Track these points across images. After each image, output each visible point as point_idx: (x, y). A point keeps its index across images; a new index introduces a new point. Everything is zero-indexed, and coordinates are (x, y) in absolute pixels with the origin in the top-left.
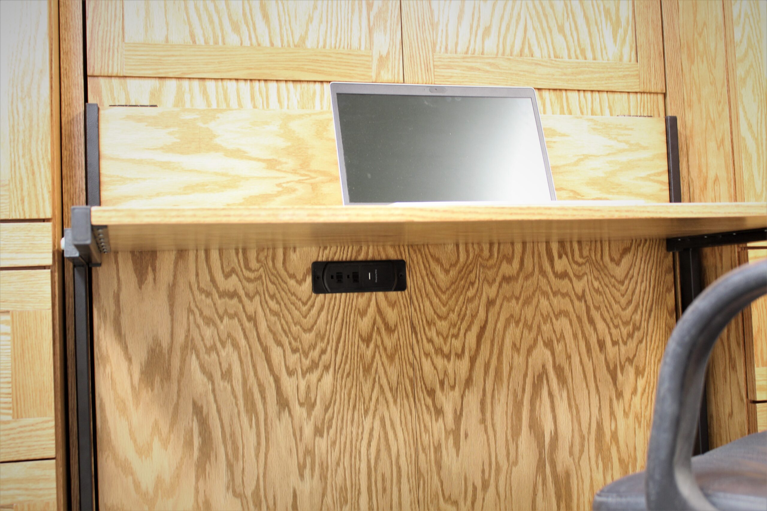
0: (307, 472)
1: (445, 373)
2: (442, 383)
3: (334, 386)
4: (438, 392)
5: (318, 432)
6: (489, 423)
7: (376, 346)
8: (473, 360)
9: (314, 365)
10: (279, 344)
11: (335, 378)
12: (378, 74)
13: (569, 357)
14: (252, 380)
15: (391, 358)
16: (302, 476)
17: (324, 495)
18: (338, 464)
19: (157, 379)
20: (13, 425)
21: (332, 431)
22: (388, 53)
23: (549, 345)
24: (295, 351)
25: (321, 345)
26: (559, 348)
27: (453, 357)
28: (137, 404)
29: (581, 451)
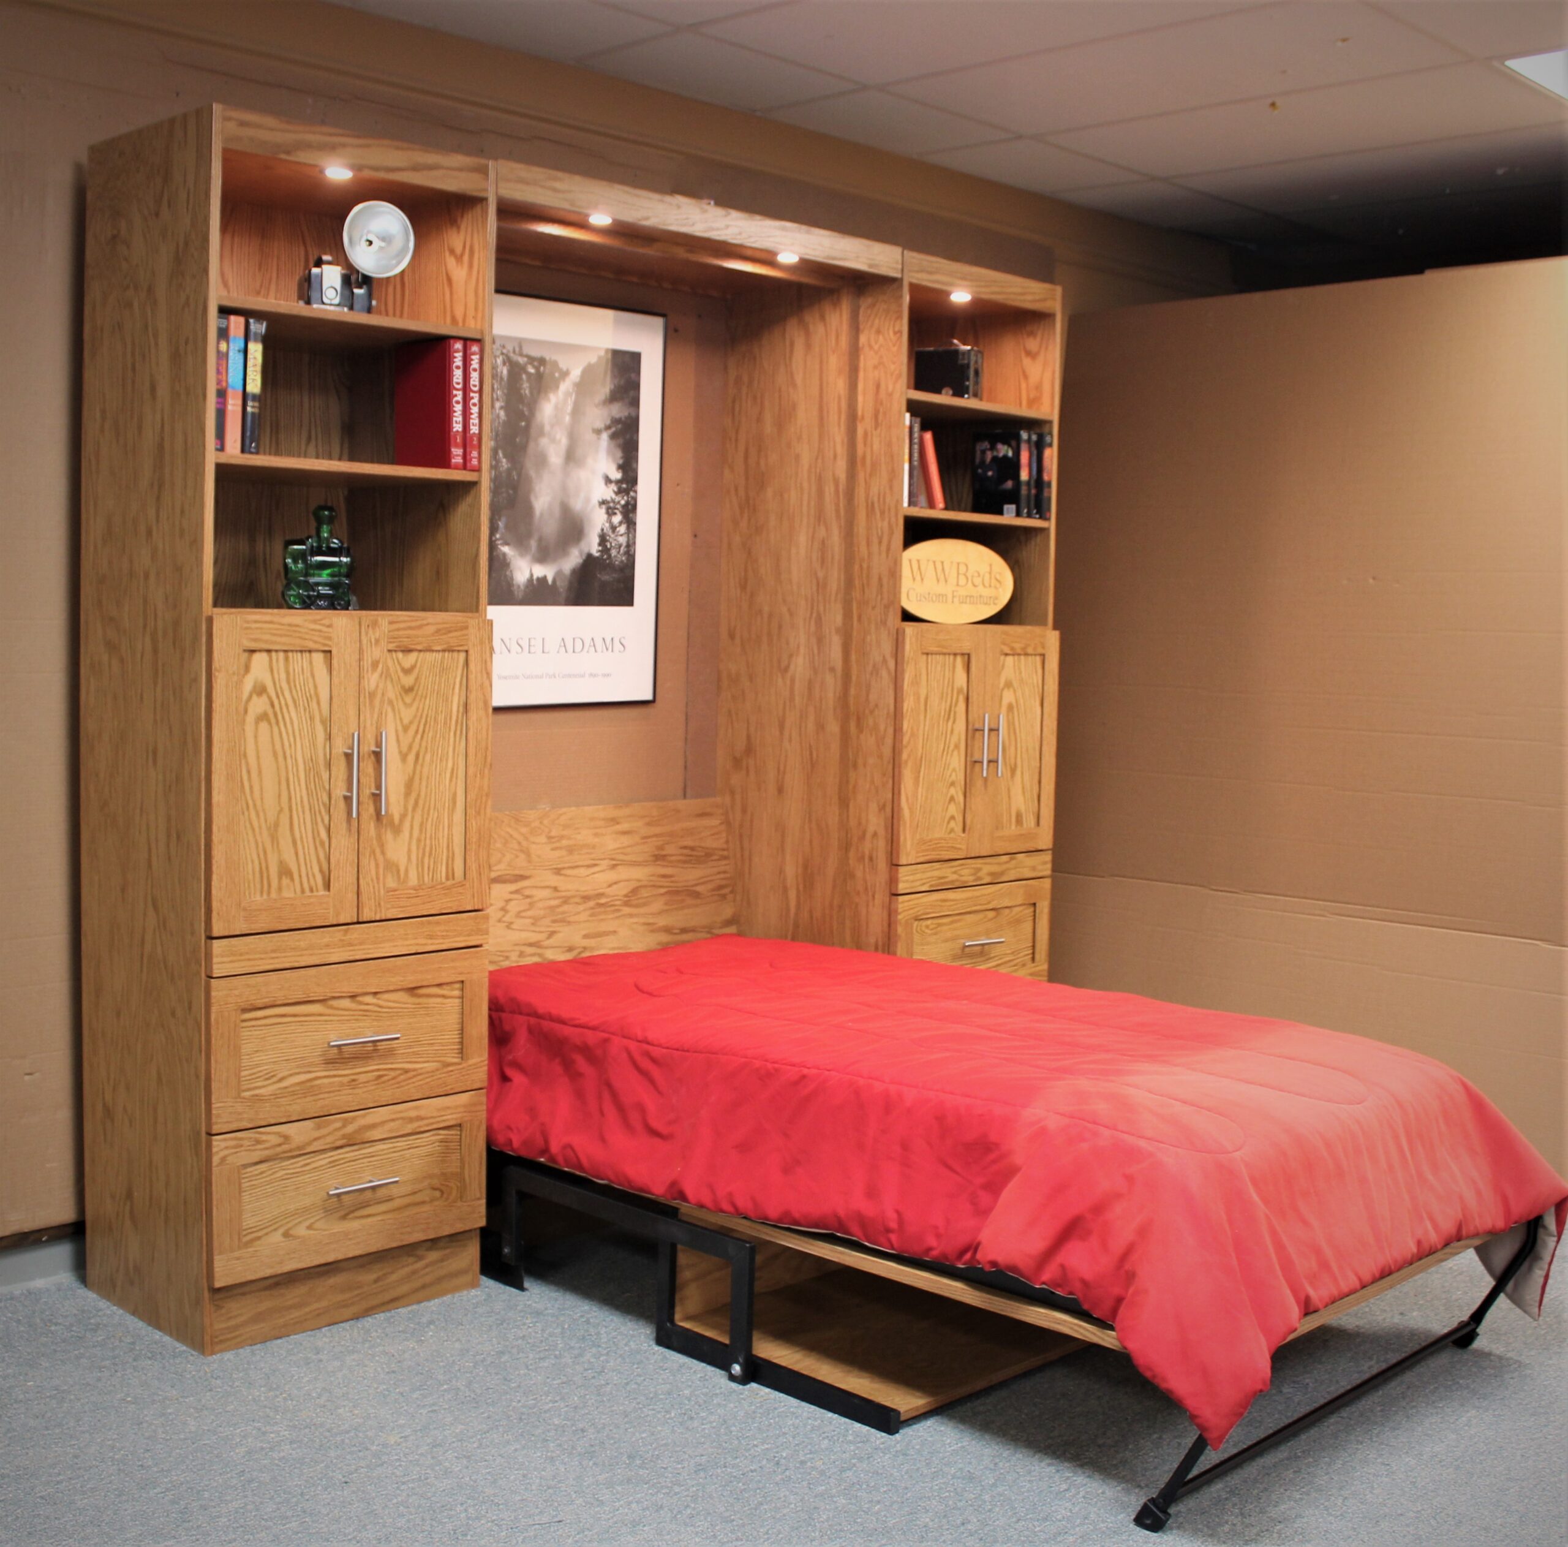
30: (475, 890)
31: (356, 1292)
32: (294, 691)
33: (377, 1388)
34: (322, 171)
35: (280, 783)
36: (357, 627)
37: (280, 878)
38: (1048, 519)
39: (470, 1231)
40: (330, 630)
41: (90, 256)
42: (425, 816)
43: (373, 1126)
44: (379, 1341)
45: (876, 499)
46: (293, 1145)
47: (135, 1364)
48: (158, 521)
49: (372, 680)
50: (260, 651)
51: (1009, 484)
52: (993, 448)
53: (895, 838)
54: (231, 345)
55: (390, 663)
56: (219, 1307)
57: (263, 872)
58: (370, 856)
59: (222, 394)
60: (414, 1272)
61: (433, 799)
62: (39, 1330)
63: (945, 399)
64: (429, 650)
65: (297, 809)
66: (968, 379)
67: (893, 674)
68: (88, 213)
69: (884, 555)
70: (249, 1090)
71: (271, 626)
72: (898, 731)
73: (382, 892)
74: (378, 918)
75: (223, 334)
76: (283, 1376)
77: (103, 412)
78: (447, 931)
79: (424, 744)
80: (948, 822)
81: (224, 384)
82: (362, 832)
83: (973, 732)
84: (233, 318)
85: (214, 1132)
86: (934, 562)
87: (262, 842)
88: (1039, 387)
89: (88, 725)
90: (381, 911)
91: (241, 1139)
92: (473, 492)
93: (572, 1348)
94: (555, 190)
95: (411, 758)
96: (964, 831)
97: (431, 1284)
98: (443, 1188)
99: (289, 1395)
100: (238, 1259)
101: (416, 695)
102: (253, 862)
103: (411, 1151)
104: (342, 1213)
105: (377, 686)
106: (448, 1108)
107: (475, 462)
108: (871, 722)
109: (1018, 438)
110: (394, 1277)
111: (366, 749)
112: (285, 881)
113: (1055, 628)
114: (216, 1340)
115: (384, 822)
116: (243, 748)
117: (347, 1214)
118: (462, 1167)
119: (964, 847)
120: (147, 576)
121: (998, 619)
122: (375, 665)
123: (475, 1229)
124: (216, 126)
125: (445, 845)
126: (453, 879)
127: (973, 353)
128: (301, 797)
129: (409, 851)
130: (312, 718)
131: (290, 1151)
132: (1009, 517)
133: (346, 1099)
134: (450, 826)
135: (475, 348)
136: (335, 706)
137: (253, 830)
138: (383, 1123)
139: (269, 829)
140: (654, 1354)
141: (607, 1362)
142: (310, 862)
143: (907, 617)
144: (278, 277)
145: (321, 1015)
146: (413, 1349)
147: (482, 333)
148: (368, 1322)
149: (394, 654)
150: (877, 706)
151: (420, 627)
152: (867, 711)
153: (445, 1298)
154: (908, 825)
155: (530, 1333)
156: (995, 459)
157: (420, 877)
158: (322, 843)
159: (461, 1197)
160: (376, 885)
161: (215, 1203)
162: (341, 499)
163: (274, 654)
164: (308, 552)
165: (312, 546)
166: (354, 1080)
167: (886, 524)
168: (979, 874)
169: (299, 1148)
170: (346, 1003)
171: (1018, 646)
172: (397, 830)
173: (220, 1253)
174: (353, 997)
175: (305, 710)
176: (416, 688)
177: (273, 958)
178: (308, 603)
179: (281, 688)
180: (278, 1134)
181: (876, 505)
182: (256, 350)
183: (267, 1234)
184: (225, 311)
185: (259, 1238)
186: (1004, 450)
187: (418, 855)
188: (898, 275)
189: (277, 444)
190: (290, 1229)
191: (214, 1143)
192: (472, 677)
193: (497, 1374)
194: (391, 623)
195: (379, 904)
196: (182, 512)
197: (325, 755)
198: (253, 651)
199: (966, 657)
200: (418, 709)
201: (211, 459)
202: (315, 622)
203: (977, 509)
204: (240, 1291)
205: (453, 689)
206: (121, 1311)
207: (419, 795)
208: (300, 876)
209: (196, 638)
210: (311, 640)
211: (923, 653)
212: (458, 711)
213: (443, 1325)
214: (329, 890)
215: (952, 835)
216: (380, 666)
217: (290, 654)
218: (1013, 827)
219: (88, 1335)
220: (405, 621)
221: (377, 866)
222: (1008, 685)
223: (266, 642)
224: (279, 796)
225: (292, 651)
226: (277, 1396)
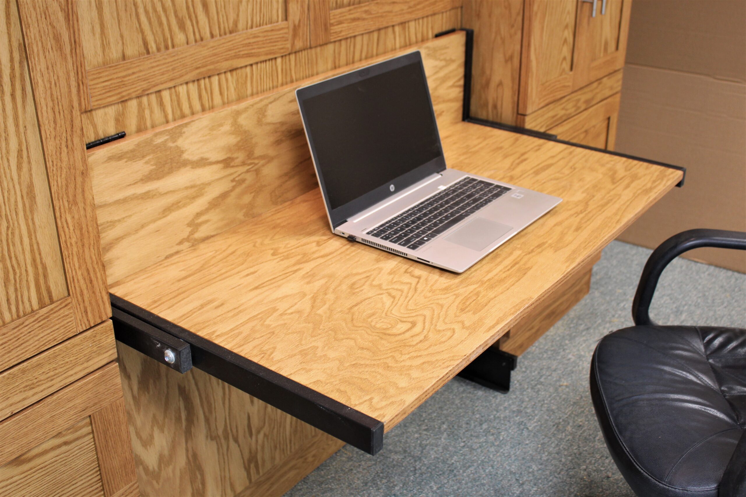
12: (293, 45)
22: (300, 21)
30: (87, 303)
53: (522, 90)
96: (571, 69)
119: (570, 84)
125: (29, 261)
126: (51, 301)
134: (32, 233)
154: (535, 74)
212: (12, 60)
215: (563, 76)
218: (602, 55)
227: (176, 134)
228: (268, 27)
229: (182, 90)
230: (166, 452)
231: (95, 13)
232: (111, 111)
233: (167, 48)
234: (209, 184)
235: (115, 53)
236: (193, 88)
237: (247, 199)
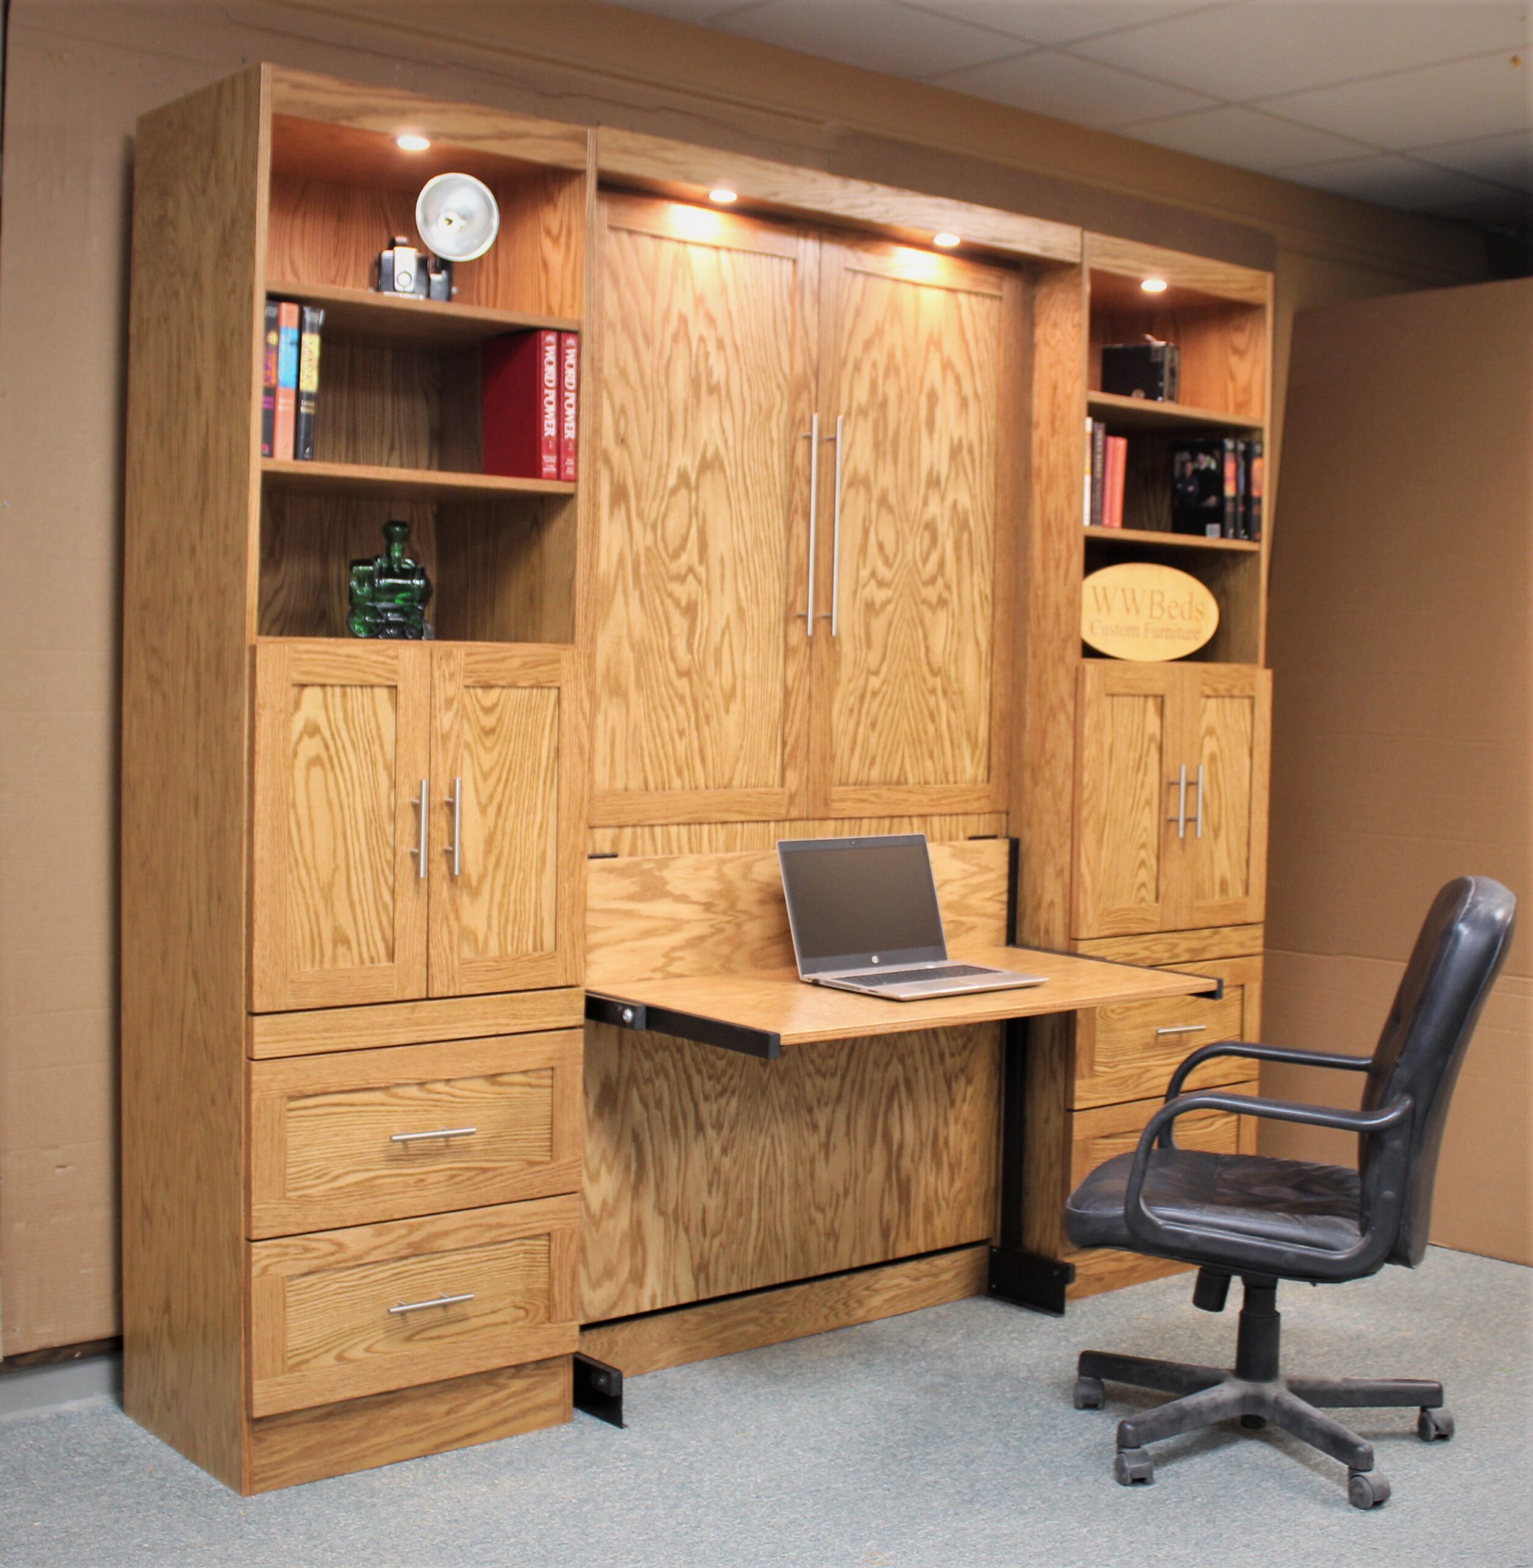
0: (714, 1189)
1: (822, 1092)
2: (819, 1101)
3: (738, 1108)
4: (816, 1111)
5: (725, 1151)
6: (852, 1135)
7: (772, 1070)
8: (843, 1077)
9: (724, 1091)
10: (699, 1072)
11: (739, 1101)
12: (788, 811)
13: (916, 1070)
14: (678, 1107)
15: (782, 1080)
16: (710, 1192)
17: (725, 1209)
18: (737, 1180)
19: (607, 1110)
20: (553, 1165)
21: (735, 1150)
22: (797, 790)
23: (902, 1060)
24: (710, 1078)
25: (730, 1071)
26: (909, 1061)
27: (828, 1077)
28: (590, 1136)
29: (920, 1158)
30: (569, 963)
31: (424, 1426)
32: (353, 733)
33: (434, 1539)
34: (393, 141)
35: (335, 837)
36: (428, 660)
37: (335, 946)
38: (1258, 541)
39: (562, 1356)
40: (395, 662)
41: (137, 242)
42: (509, 877)
43: (446, 1234)
44: (445, 1483)
45: (1052, 517)
46: (348, 1254)
47: (161, 1503)
48: (201, 537)
49: (446, 720)
50: (312, 685)
51: (1212, 501)
52: (1194, 459)
53: (1073, 907)
54: (283, 337)
55: (467, 700)
56: (259, 1440)
57: (315, 939)
58: (442, 922)
59: (271, 392)
60: (494, 1404)
61: (518, 859)
62: (61, 1461)
63: (1136, 402)
64: (513, 686)
65: (356, 868)
66: (1162, 379)
67: (1072, 719)
68: (136, 194)
69: (1061, 581)
70: (296, 1189)
71: (326, 657)
72: (1077, 783)
73: (456, 964)
74: (451, 994)
75: (273, 324)
76: (327, 1522)
77: (148, 415)
78: (534, 1010)
79: (507, 794)
80: (1139, 890)
81: (273, 381)
82: (432, 895)
83: (1168, 786)
84: (285, 306)
85: (254, 1237)
86: (1123, 590)
87: (314, 905)
88: (1247, 390)
89: (131, 770)
90: (454, 986)
91: (287, 1246)
92: (569, 507)
93: (667, 1497)
94: (667, 162)
95: (492, 810)
96: (1157, 899)
97: (513, 1418)
98: (528, 1306)
99: (331, 1546)
100: (281, 1384)
101: (497, 739)
102: (302, 927)
103: (490, 1263)
104: (408, 1334)
105: (451, 728)
106: (535, 1214)
107: (570, 471)
108: (1047, 774)
109: (1222, 448)
110: (470, 1409)
111: (438, 799)
112: (341, 950)
113: (1267, 666)
114: (257, 1478)
115: (460, 883)
116: (291, 796)
117: (413, 1335)
118: (551, 1283)
119: (1157, 919)
120: (190, 601)
121: (1202, 655)
122: (449, 702)
123: (567, 1355)
124: (265, 89)
125: (532, 910)
126: (542, 949)
127: (1167, 350)
128: (361, 854)
129: (489, 917)
130: (374, 764)
131: (345, 1261)
132: (1211, 539)
133: (412, 1202)
134: (538, 889)
135: (571, 341)
136: (401, 750)
137: (303, 890)
138: (457, 1230)
139: (322, 889)
140: (762, 1506)
141: (707, 1515)
142: (371, 928)
143: (1089, 652)
144: (356, 264)
145: (383, 1104)
146: (484, 1494)
147: (579, 323)
148: (437, 1460)
149: (472, 690)
150: (1053, 756)
151: (503, 659)
152: (1043, 761)
153: (530, 1435)
154: (1089, 891)
155: (622, 1478)
156: (1196, 472)
157: (502, 946)
158: (385, 906)
159: (549, 1319)
160: (449, 956)
161: (254, 1319)
162: (430, 517)
163: (329, 689)
164: (376, 574)
165: (381, 567)
166: (422, 1180)
167: (1064, 546)
168: (1176, 951)
169: (355, 1258)
170: (413, 1091)
171: (1222, 687)
172: (475, 893)
173: (260, 1378)
174: (421, 1084)
175: (366, 753)
176: (498, 730)
177: (325, 1038)
178: (375, 632)
179: (337, 728)
180: (331, 1241)
181: (1053, 523)
182: (312, 343)
183: (316, 1356)
184: (274, 298)
185: (307, 1361)
186: (1207, 462)
187: (499, 921)
188: (1077, 260)
189: (355, 453)
190: (344, 1351)
191: (254, 1250)
192: (565, 718)
193: (575, 1526)
194: (468, 655)
195: (453, 977)
196: (226, 527)
197: (389, 805)
198: (304, 686)
199: (1159, 700)
200: (500, 754)
201: (257, 466)
202: (378, 653)
203: (1177, 529)
204: (286, 1421)
205: (543, 730)
206: (158, 1441)
207: (501, 853)
208: (359, 944)
209: (239, 671)
210: (373, 673)
211: (1108, 695)
212: (548, 757)
213: (523, 1465)
214: (393, 961)
215: (1143, 905)
216: (455, 704)
217: (348, 690)
218: (1217, 896)
219: (115, 1468)
220: (485, 653)
221: (451, 933)
222: (1210, 731)
223: (320, 675)
224: (335, 851)
225: (351, 686)
226: (316, 1546)
227: (663, 864)
228: (763, 790)
229: (674, 830)
230: (610, 1200)
231: (608, 750)
232: (610, 833)
233: (664, 789)
234: (688, 922)
235: (619, 784)
236: (684, 830)
237: (725, 950)
